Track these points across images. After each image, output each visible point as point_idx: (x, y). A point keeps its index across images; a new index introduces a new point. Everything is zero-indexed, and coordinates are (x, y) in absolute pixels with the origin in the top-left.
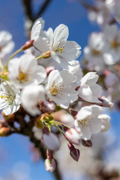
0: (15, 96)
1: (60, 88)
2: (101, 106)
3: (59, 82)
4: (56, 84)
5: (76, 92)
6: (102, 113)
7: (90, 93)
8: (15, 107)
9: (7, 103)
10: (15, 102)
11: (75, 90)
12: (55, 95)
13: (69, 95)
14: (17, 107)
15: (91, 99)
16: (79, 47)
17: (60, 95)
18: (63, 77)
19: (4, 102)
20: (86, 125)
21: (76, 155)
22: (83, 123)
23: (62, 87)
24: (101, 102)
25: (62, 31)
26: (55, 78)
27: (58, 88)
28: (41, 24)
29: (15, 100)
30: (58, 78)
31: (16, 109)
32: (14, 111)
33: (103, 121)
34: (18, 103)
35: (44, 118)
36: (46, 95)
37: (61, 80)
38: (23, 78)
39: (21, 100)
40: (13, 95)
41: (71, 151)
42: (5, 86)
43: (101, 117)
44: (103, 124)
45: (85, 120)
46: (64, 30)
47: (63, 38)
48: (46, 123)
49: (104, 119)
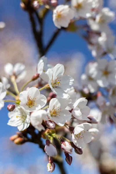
0: (26, 116)
1: (59, 110)
2: (90, 123)
3: (57, 106)
4: (55, 108)
5: (70, 113)
6: (92, 128)
7: (80, 114)
8: (26, 125)
9: (21, 121)
10: (26, 121)
11: (69, 112)
12: (55, 116)
13: (65, 115)
14: (27, 125)
15: (82, 118)
16: (72, 79)
17: (59, 115)
18: (60, 103)
19: (18, 121)
20: (80, 137)
21: (69, 160)
22: (78, 136)
23: (60, 110)
24: (89, 120)
25: (59, 69)
26: (54, 104)
27: (57, 111)
28: (43, 63)
29: (27, 119)
30: (57, 104)
31: (26, 126)
32: (25, 128)
33: (92, 134)
34: (28, 122)
35: (48, 132)
36: (48, 116)
37: (59, 105)
38: (31, 103)
39: (30, 120)
40: (25, 115)
41: (66, 157)
42: (19, 109)
43: (90, 130)
44: (93, 136)
45: (80, 134)
46: (60, 68)
47: (60, 73)
48: (49, 136)
49: (93, 132)
